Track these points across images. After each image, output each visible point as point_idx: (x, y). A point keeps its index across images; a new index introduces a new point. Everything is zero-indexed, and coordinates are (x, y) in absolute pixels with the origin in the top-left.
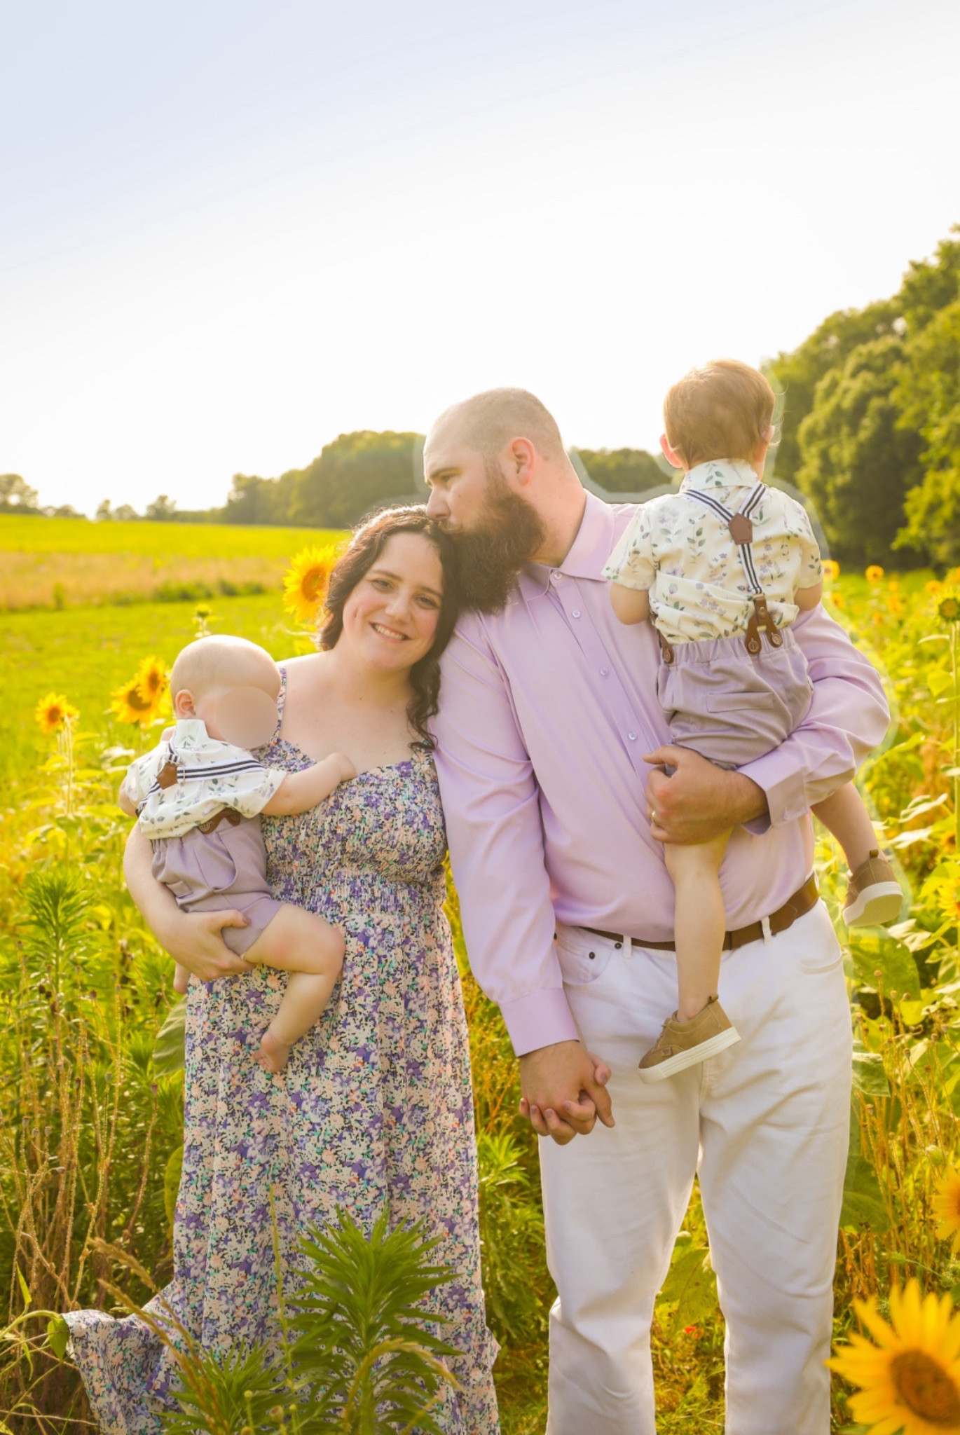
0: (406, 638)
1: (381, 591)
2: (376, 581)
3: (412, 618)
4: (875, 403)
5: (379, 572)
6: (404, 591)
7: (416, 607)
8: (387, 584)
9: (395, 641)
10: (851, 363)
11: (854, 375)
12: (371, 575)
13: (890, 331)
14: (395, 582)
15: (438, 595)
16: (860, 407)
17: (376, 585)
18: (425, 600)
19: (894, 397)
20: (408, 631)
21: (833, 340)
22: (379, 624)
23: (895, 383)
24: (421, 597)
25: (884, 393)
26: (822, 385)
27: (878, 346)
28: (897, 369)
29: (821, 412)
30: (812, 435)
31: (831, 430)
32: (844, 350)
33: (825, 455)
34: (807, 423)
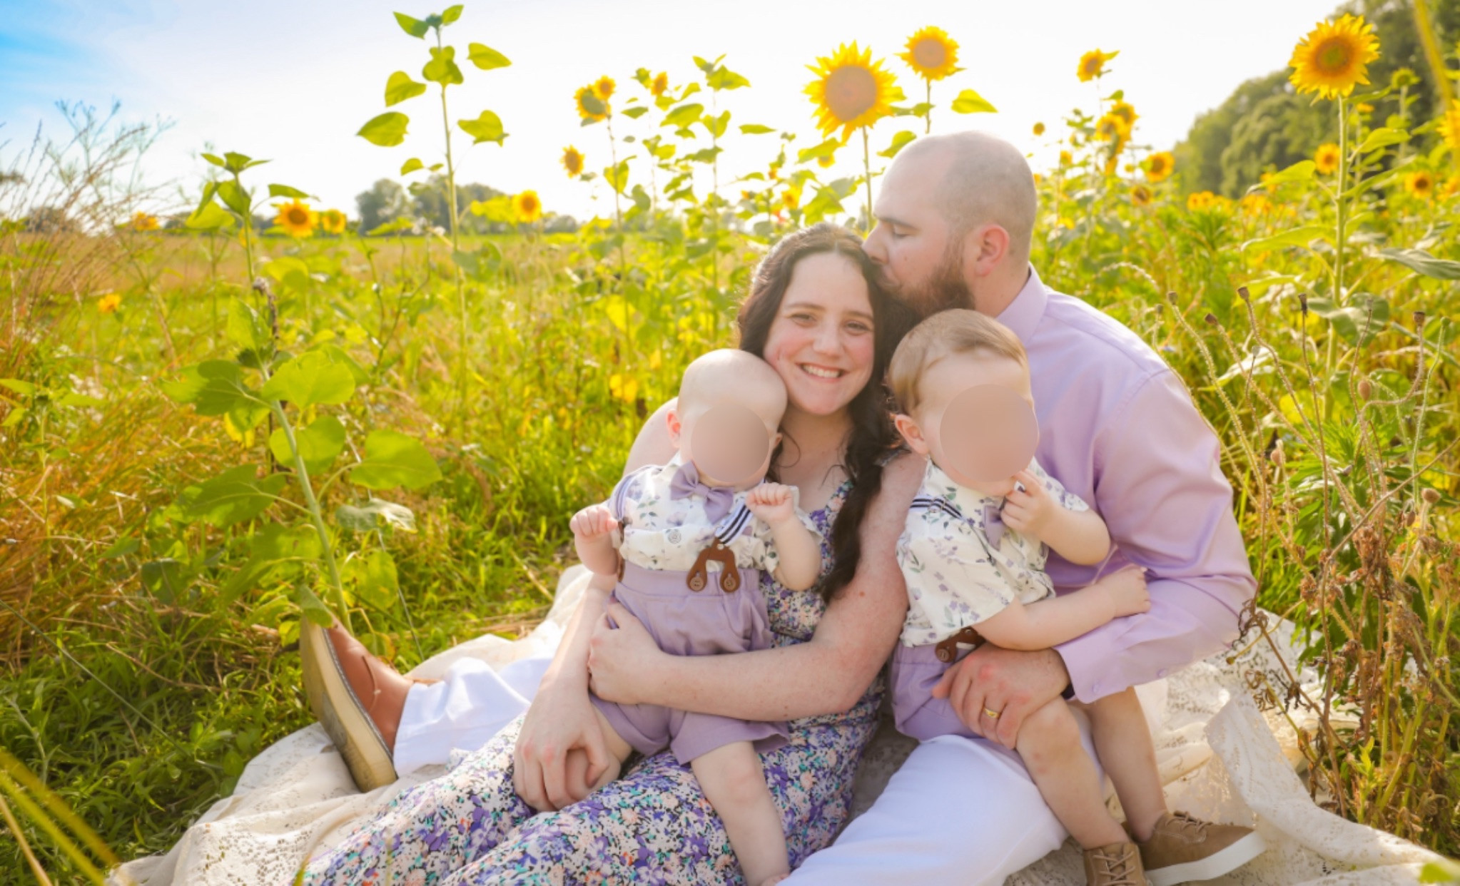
0: (841, 373)
1: (803, 326)
2: (795, 316)
3: (845, 349)
4: (1274, 137)
5: (796, 305)
6: (831, 321)
7: (847, 336)
8: (808, 317)
9: (832, 380)
10: (1257, 112)
11: (1259, 119)
12: (785, 311)
13: (1283, 91)
14: (817, 313)
15: (868, 317)
16: (1264, 140)
17: (797, 320)
18: (855, 326)
19: (1287, 132)
20: (843, 364)
21: (1244, 99)
22: (808, 364)
23: (1286, 123)
24: (850, 324)
25: (1279, 130)
26: (1237, 127)
27: (1275, 101)
28: (1289, 114)
29: (1237, 146)
30: (1231, 161)
31: (1244, 156)
32: (1252, 105)
33: (1240, 173)
34: (1227, 153)
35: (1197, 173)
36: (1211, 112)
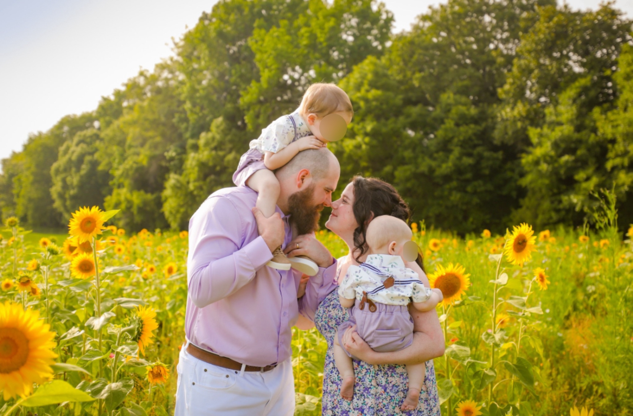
4: (88, 158)
10: (76, 139)
11: (77, 145)
13: (92, 126)
16: (80, 160)
19: (96, 156)
21: (66, 128)
23: (96, 150)
25: (92, 154)
26: (62, 149)
27: (87, 133)
28: (98, 144)
29: (62, 161)
30: (57, 171)
31: (67, 169)
32: (72, 133)
33: (64, 180)
34: (55, 166)
35: (31, 178)
36: (40, 134)
